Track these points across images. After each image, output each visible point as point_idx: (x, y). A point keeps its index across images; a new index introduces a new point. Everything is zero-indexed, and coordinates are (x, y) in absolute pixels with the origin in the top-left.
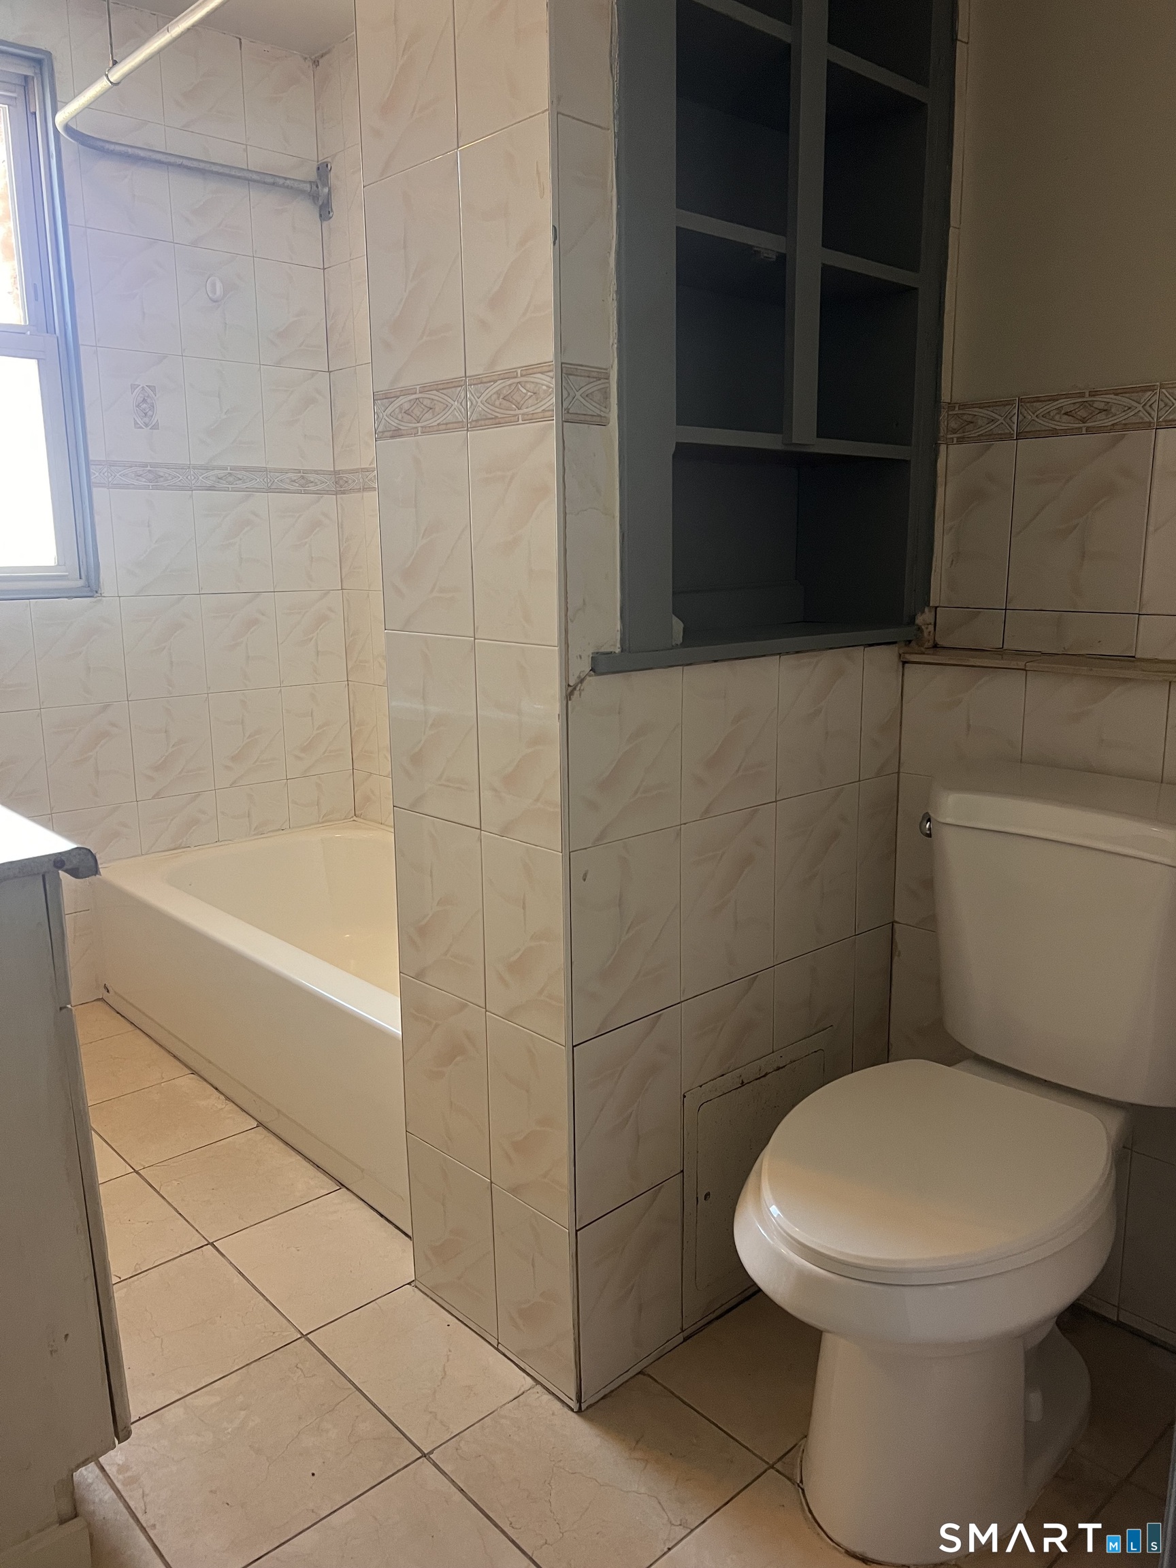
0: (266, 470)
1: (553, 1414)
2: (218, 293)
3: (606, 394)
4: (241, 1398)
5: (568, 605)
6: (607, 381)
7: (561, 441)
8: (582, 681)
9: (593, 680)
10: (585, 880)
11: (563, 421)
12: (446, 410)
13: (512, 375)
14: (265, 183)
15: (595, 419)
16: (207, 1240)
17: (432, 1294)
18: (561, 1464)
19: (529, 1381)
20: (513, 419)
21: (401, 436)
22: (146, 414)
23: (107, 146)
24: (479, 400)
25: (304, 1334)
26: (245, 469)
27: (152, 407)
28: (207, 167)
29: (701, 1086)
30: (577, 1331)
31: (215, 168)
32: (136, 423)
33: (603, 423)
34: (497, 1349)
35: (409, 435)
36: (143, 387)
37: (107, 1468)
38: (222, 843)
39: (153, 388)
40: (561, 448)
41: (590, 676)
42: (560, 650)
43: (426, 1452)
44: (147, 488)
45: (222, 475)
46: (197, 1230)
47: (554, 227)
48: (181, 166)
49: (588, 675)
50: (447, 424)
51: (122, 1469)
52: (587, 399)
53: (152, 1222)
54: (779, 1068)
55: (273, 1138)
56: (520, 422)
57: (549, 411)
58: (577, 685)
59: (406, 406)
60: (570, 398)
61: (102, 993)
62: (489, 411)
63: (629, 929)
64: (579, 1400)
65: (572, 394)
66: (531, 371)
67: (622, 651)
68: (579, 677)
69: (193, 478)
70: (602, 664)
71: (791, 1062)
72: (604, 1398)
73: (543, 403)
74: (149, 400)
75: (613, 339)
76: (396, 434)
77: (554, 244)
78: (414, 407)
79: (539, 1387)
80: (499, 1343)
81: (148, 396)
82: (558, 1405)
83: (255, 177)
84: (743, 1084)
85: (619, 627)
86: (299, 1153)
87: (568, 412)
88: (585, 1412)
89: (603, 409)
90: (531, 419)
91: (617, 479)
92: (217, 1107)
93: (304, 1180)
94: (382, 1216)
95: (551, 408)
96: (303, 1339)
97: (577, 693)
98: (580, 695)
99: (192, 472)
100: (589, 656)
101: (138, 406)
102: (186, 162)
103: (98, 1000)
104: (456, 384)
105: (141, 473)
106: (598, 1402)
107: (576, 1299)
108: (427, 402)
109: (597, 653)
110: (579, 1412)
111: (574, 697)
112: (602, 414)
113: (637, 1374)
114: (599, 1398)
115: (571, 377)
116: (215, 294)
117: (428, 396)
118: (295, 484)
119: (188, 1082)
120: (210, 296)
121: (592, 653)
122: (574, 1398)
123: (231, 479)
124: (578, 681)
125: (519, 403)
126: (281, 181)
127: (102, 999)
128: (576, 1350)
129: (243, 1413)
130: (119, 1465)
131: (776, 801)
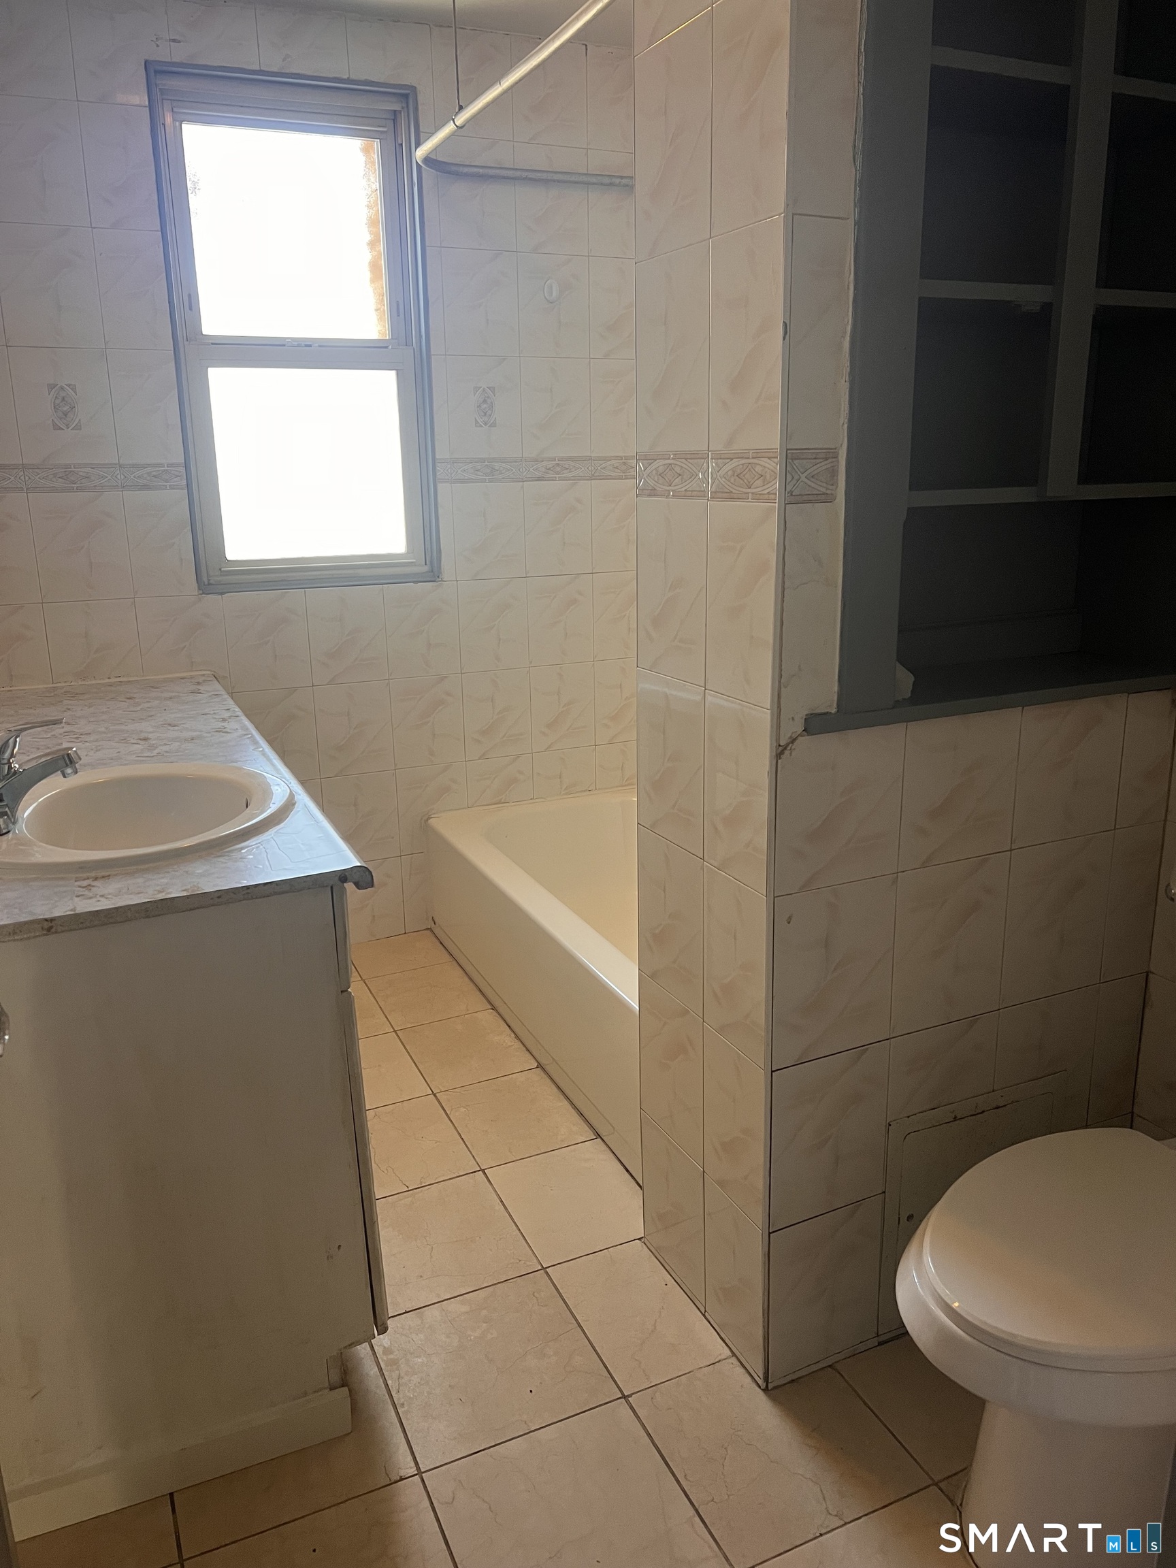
0: (591, 459)
1: (742, 1386)
2: (554, 294)
3: (833, 473)
4: (484, 1312)
5: (783, 672)
6: (834, 460)
7: (783, 522)
8: (793, 741)
9: (804, 741)
10: (789, 923)
11: (786, 504)
12: (693, 477)
13: (746, 455)
14: (602, 184)
15: (819, 497)
16: (479, 1166)
17: (656, 1253)
18: (740, 1433)
19: (728, 1353)
20: (744, 496)
21: (655, 495)
22: (485, 414)
23: (461, 169)
24: (718, 474)
25: (544, 1267)
26: (571, 459)
27: (491, 407)
28: (549, 176)
29: (908, 1117)
30: (766, 1319)
31: (556, 177)
32: (476, 422)
33: (828, 499)
34: (704, 1316)
35: (661, 496)
36: (484, 389)
37: (376, 1348)
38: (537, 800)
39: (492, 389)
40: (782, 527)
41: (802, 736)
42: (772, 714)
43: (626, 1394)
44: (483, 481)
45: (551, 466)
46: (474, 1157)
47: (785, 324)
48: (525, 179)
49: (800, 735)
50: (692, 491)
51: (387, 1351)
52: (812, 479)
53: (439, 1142)
54: (997, 1108)
55: (548, 1080)
56: (750, 500)
57: (772, 494)
58: (788, 745)
59: (661, 469)
60: (794, 481)
61: (430, 925)
62: (727, 487)
63: (835, 969)
64: (766, 1379)
65: (796, 477)
66: (759, 455)
67: (838, 711)
68: (791, 737)
69: (524, 470)
70: (816, 724)
71: (1012, 1102)
72: (792, 1381)
73: (767, 486)
74: (489, 401)
75: (843, 419)
76: (653, 493)
77: (784, 339)
78: (667, 471)
79: (734, 1360)
80: (706, 1311)
81: (488, 397)
82: (749, 1378)
83: (594, 180)
84: (955, 1119)
85: (836, 688)
86: (567, 1098)
87: (792, 495)
88: (771, 1392)
89: (830, 487)
90: (758, 498)
91: (841, 552)
92: (507, 1044)
93: (567, 1125)
94: (627, 1171)
95: (774, 492)
96: (542, 1271)
97: (787, 752)
98: (791, 754)
99: (524, 465)
100: (802, 718)
101: (478, 407)
102: (531, 175)
103: (427, 929)
104: (700, 456)
105: (479, 467)
106: (785, 1384)
107: (766, 1293)
108: (678, 469)
109: (811, 714)
110: (766, 1390)
111: (783, 757)
112: (828, 492)
113: (827, 1367)
114: (786, 1382)
115: (796, 462)
116: (552, 295)
117: (678, 463)
118: (616, 470)
119: (487, 1017)
120: (547, 297)
121: (806, 715)
122: (761, 1377)
123: (558, 469)
124: (789, 740)
125: (749, 483)
126: (617, 181)
127: (430, 929)
128: (764, 1336)
129: (485, 1325)
130: (385, 1347)
131: (1011, 850)
